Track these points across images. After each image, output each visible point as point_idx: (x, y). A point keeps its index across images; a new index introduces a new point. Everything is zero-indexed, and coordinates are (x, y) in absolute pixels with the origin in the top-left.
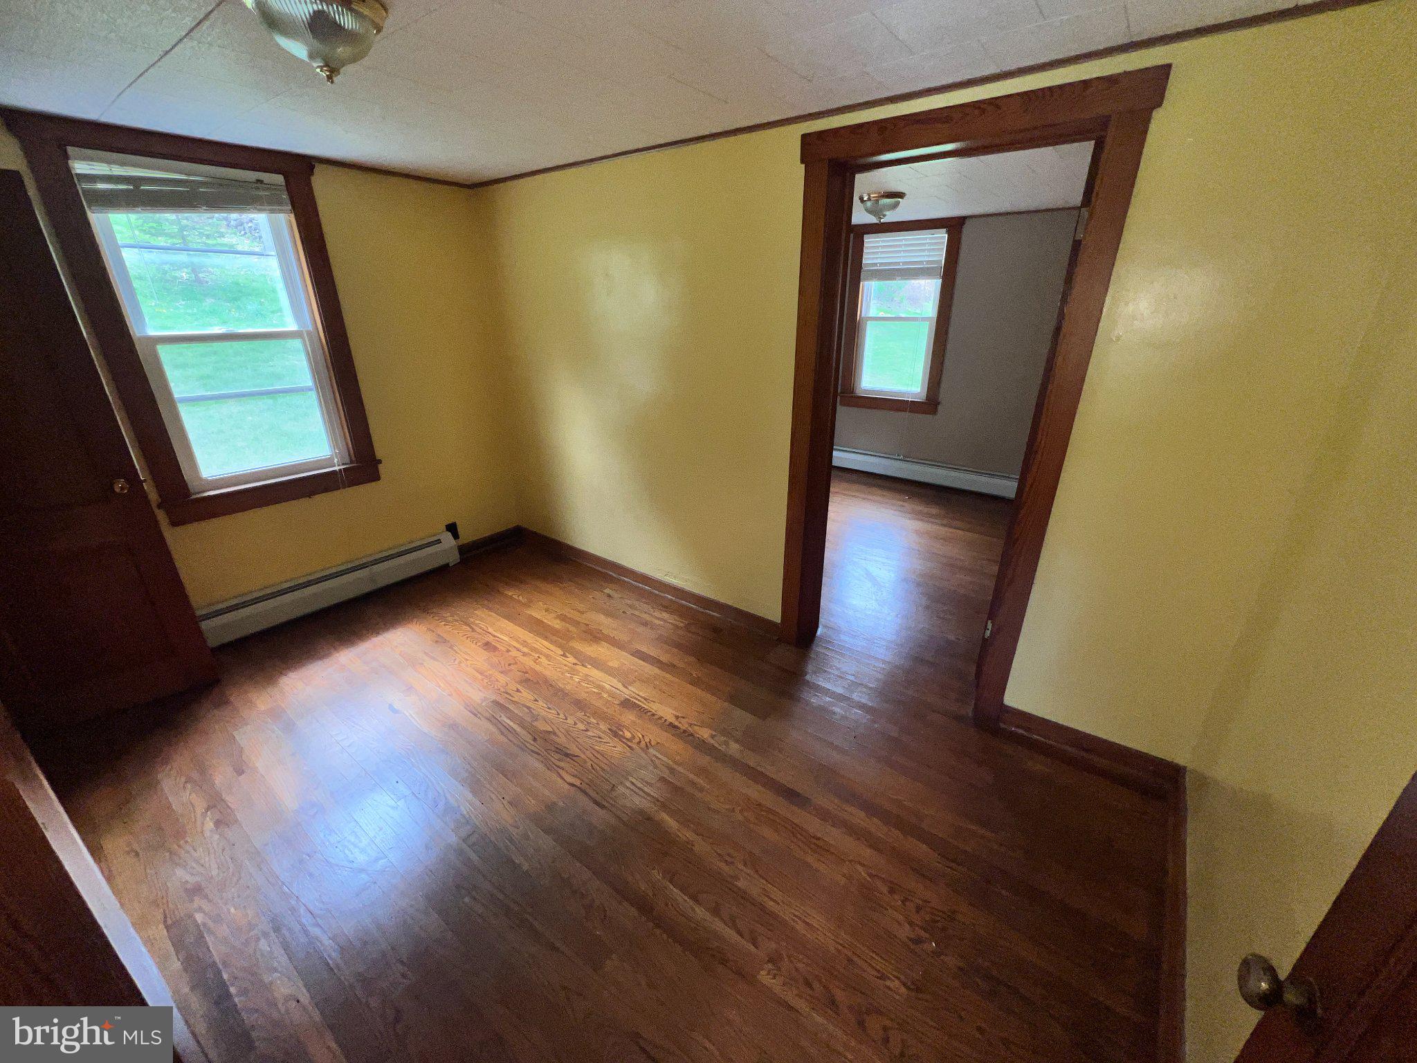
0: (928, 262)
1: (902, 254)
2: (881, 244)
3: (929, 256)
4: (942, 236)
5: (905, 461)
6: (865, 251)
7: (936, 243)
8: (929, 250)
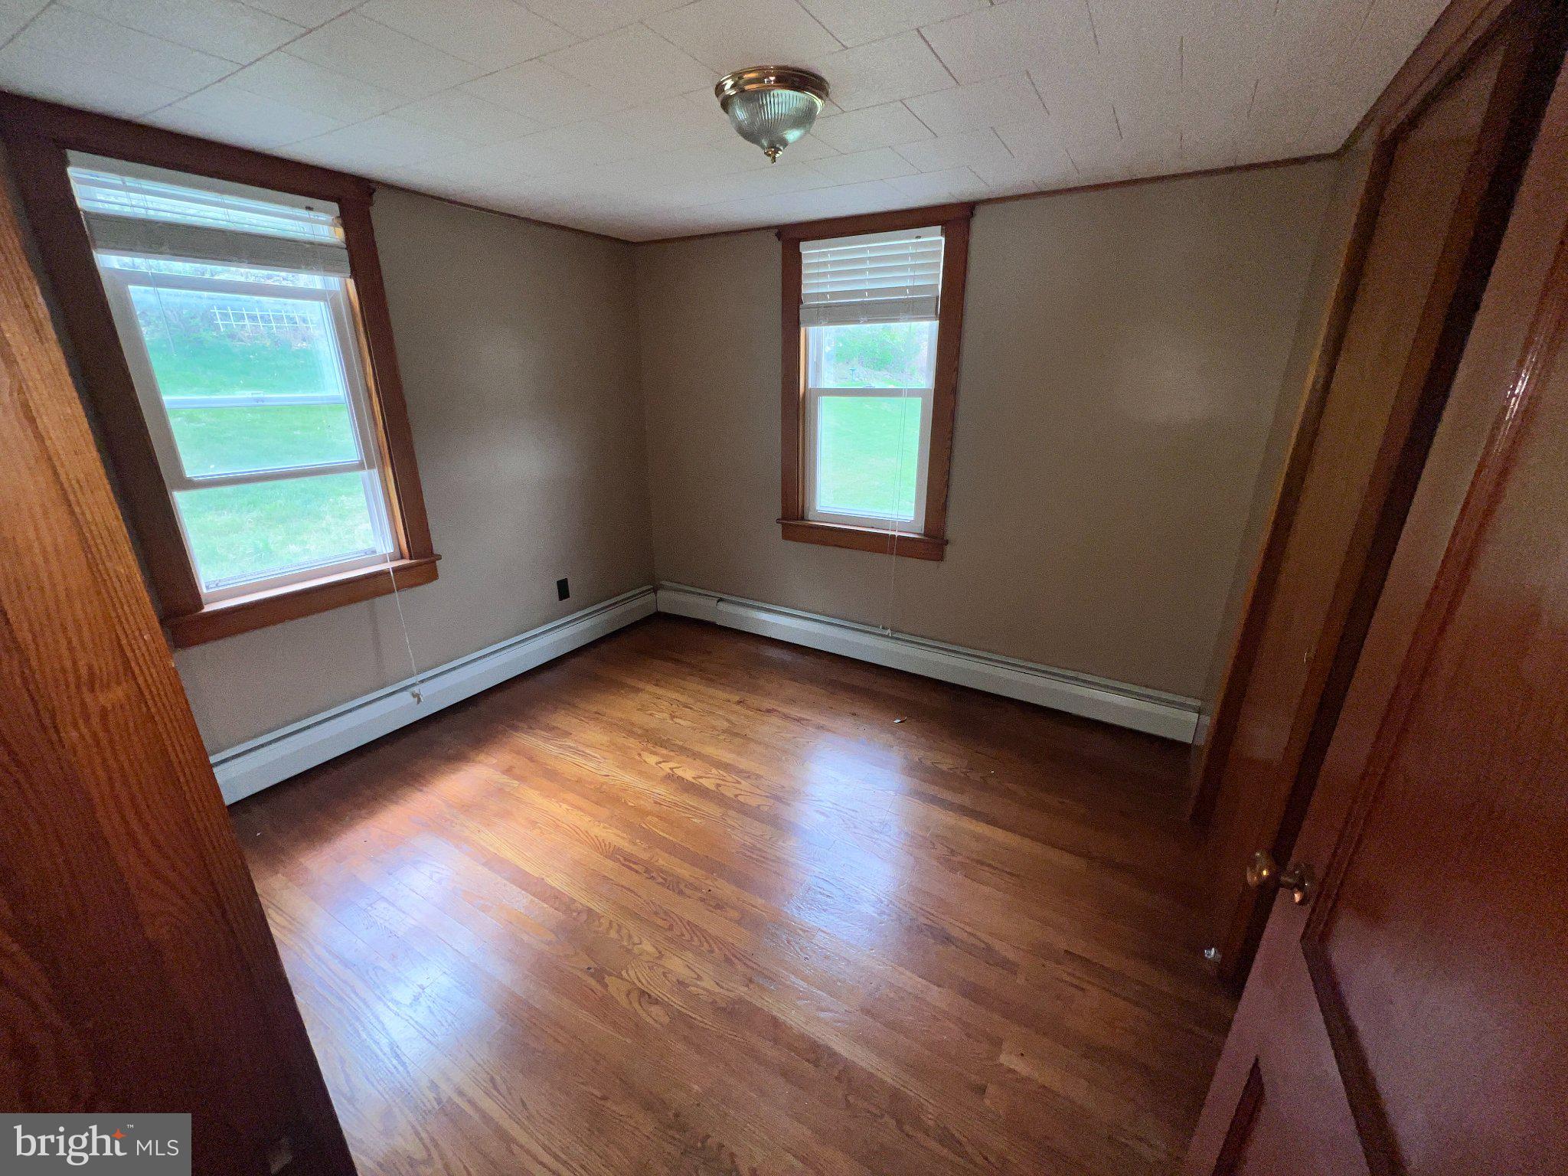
0: (913, 289)
1: (868, 276)
2: (830, 258)
3: (914, 278)
4: (934, 240)
5: (892, 638)
6: (804, 271)
7: (923, 255)
8: (914, 267)
